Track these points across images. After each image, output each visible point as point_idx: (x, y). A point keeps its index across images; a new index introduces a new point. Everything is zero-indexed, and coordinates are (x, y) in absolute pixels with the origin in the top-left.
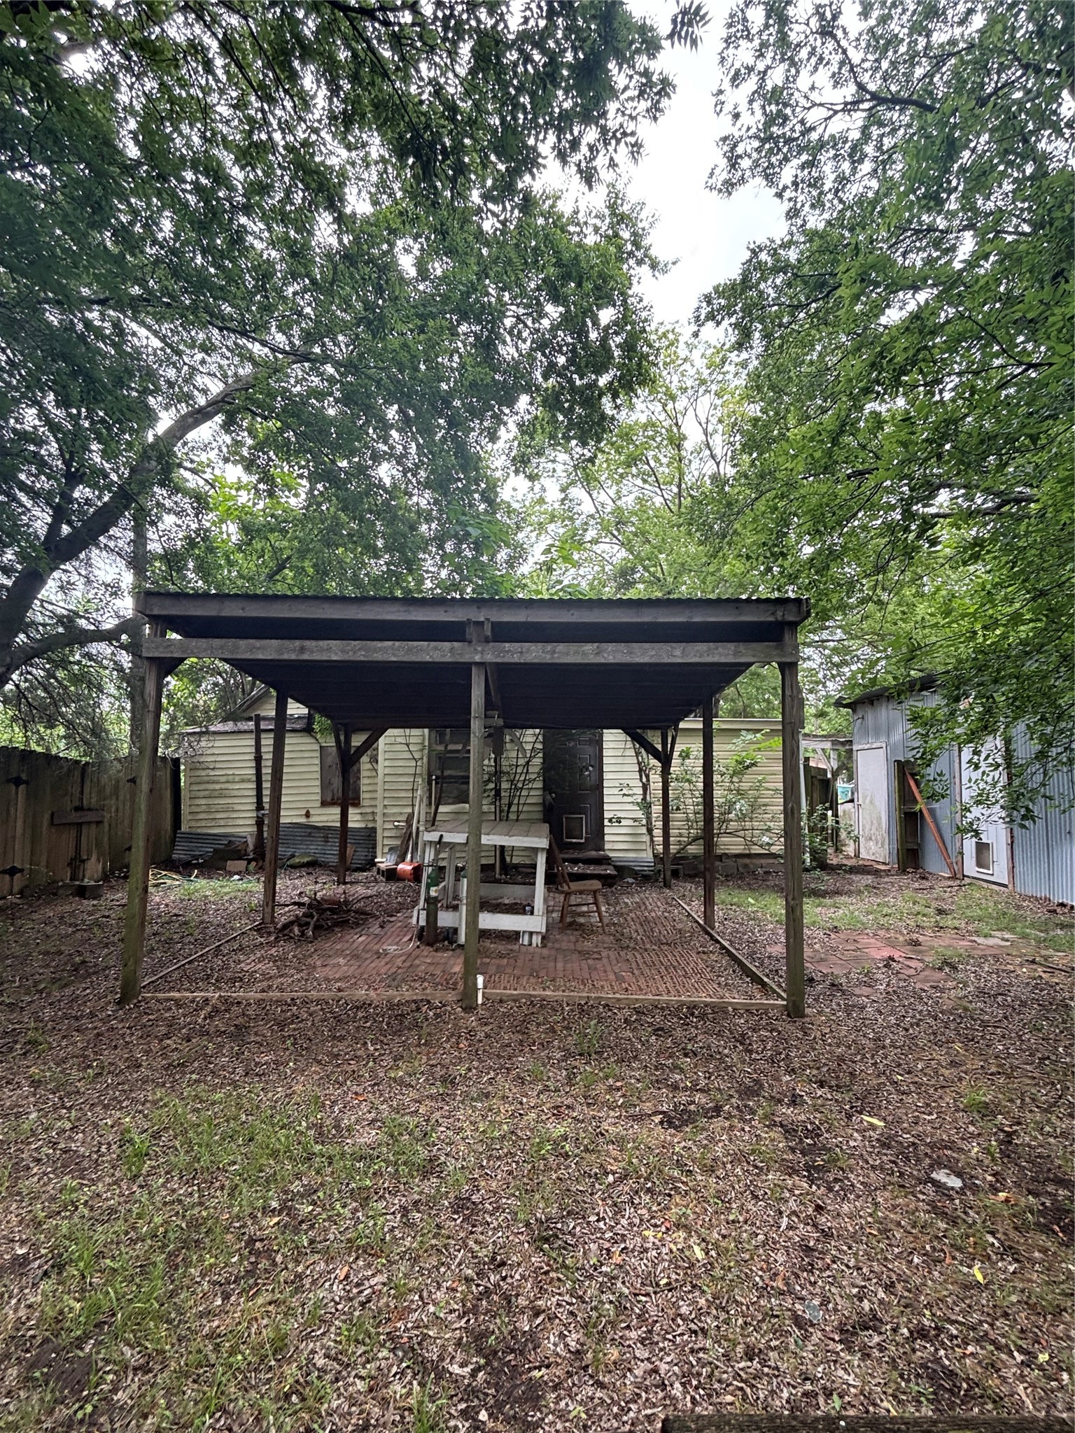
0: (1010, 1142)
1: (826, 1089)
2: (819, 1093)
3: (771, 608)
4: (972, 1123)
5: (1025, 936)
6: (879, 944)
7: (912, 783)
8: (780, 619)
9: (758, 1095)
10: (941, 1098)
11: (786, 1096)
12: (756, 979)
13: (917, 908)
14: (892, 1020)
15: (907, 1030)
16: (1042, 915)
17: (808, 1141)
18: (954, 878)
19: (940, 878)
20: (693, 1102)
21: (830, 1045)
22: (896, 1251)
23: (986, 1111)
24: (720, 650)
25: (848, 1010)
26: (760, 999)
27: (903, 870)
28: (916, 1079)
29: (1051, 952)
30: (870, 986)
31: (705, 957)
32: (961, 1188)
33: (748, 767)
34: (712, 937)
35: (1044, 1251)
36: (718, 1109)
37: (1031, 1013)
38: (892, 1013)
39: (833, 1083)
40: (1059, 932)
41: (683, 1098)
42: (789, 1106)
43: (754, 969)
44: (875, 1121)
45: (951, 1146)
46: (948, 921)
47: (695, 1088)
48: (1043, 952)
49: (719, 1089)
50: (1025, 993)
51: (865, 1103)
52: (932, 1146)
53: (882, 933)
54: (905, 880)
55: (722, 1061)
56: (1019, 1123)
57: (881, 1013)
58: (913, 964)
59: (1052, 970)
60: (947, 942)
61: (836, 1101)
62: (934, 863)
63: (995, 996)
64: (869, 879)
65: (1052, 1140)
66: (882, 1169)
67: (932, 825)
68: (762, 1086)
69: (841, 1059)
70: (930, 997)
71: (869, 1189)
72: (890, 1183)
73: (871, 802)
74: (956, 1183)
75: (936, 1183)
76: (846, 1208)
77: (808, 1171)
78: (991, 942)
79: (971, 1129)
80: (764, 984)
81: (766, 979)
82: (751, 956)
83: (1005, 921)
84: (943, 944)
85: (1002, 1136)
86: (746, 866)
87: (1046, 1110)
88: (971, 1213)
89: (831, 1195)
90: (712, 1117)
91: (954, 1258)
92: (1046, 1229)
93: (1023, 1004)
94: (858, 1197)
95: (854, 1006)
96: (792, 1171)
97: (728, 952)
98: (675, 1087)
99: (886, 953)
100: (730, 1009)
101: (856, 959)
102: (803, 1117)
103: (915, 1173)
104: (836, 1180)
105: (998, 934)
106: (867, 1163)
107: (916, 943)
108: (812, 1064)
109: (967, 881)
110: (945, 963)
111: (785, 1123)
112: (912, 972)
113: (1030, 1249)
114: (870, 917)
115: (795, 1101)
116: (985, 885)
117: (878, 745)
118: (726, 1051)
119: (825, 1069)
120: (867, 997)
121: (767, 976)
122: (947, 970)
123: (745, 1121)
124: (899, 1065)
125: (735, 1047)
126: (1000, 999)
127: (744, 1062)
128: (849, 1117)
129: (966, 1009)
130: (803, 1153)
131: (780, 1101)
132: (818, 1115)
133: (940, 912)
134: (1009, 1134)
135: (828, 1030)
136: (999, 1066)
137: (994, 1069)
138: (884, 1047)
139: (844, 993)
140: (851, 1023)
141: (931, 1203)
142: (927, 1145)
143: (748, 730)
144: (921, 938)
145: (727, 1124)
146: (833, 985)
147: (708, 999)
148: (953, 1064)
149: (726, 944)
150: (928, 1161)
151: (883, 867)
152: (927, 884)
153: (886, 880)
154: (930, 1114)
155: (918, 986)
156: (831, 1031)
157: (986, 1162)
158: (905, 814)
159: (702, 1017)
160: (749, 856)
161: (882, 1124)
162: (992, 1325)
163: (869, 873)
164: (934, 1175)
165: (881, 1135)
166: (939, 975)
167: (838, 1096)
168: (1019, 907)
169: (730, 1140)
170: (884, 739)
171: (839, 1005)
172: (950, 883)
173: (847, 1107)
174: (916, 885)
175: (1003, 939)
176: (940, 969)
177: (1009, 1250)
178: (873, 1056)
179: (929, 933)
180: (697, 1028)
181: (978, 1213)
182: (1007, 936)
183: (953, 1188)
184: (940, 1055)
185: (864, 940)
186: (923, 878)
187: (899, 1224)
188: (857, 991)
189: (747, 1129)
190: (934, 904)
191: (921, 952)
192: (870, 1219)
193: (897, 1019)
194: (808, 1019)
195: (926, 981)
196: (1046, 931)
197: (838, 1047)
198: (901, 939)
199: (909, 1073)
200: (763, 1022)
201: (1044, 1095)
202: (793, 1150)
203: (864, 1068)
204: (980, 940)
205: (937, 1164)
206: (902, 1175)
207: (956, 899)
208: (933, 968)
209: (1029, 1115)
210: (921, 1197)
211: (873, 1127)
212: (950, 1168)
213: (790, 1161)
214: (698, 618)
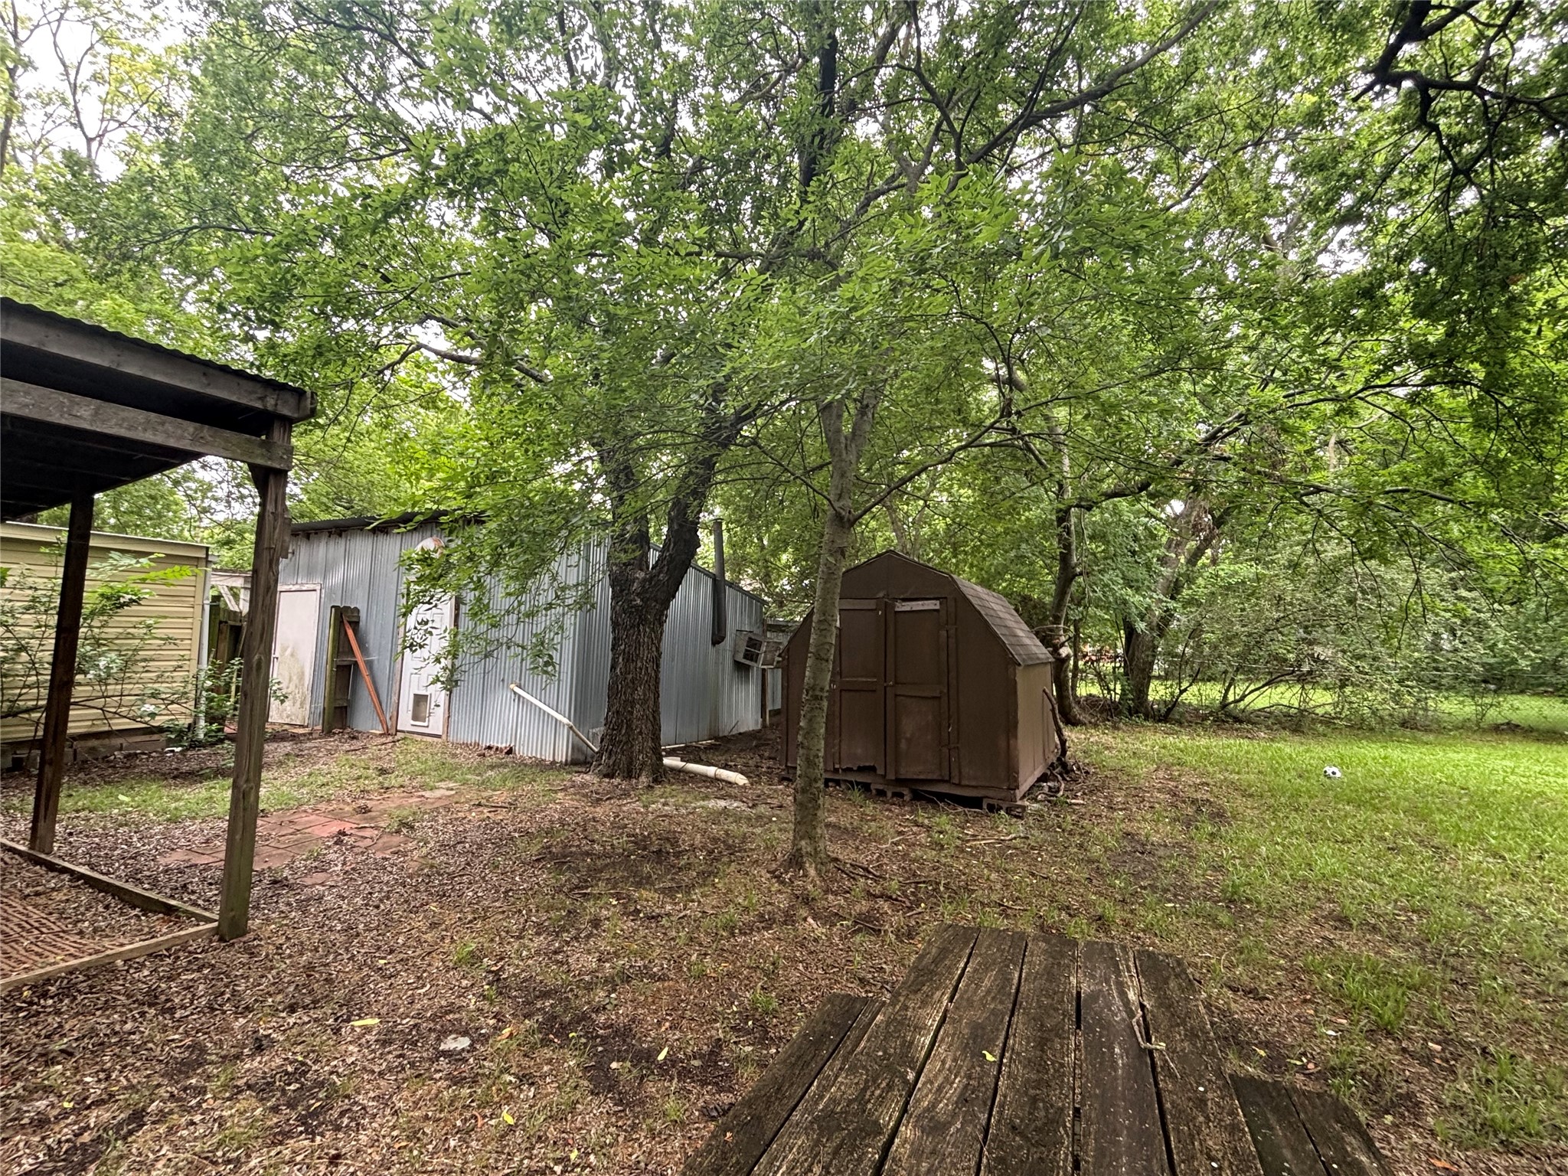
0: (498, 980)
1: (300, 1012)
2: (292, 1021)
3: (260, 391)
4: (464, 977)
5: (465, 783)
6: (323, 820)
7: (350, 632)
8: (270, 408)
9: (200, 1065)
10: (429, 965)
11: (244, 1046)
12: (148, 906)
13: (356, 772)
14: (359, 901)
15: (377, 907)
16: (474, 760)
17: (292, 1087)
18: (386, 734)
19: (370, 736)
20: (87, 1128)
21: (290, 956)
22: (430, 1147)
23: (474, 958)
24: (169, 427)
25: (303, 906)
26: (165, 933)
27: (328, 732)
28: (402, 956)
29: (489, 793)
30: (324, 871)
31: (42, 900)
32: (471, 1045)
33: (122, 606)
34: (51, 867)
35: (549, 1062)
36: (138, 1117)
37: (487, 853)
38: (357, 892)
39: (307, 1001)
40: (490, 773)
41: (65, 1131)
42: (252, 1056)
43: (147, 894)
44: (369, 1021)
45: (451, 1009)
46: (392, 780)
47: (83, 1105)
48: (485, 794)
49: (131, 1087)
50: (476, 836)
51: (352, 1007)
52: (433, 1019)
53: (323, 806)
54: (332, 742)
55: (123, 1043)
56: (502, 959)
57: (343, 898)
58: (367, 833)
59: (495, 808)
60: (398, 802)
61: (316, 1020)
62: (365, 720)
63: (454, 846)
64: (287, 747)
65: (530, 962)
66: (390, 1070)
67: (368, 679)
68: (203, 1050)
69: (310, 968)
70: (393, 865)
71: (383, 1100)
72: (405, 1080)
73: (292, 655)
74: (464, 1042)
75: (447, 1054)
76: (363, 1138)
77: (303, 1124)
78: (438, 793)
79: (464, 983)
80: (169, 910)
81: (173, 902)
82: (134, 877)
83: (444, 770)
84: (393, 805)
85: (491, 977)
86: (93, 749)
87: (519, 937)
88: (486, 1063)
89: (341, 1135)
90: (131, 1133)
91: (485, 1117)
92: (546, 1042)
93: (480, 847)
94: (374, 1116)
95: (308, 900)
96: (281, 1136)
97: (90, 881)
98: (41, 1123)
99: (334, 828)
100: (119, 963)
101: (298, 844)
102: (278, 1061)
103: (425, 1055)
104: (342, 1114)
105: (442, 784)
106: (373, 1072)
107: (365, 810)
108: (272, 989)
109: (400, 735)
110: (403, 824)
111: (253, 1081)
112: (368, 842)
113: (539, 1067)
114: (305, 790)
115: (260, 1046)
116: (419, 738)
117: (311, 587)
118: (128, 1026)
119: (291, 989)
120: (322, 884)
121: (172, 897)
122: (404, 831)
123: (190, 1110)
124: (379, 948)
125: (143, 1014)
126: (459, 847)
127: (164, 1029)
128: (337, 1031)
129: (432, 866)
130: (292, 1106)
131: (238, 1057)
132: (299, 1049)
133: (383, 772)
134: (496, 973)
135: (282, 940)
136: (474, 912)
137: (470, 917)
138: (358, 935)
139: (290, 887)
140: (310, 921)
141: (449, 1077)
142: (428, 1020)
143: (123, 552)
144: (370, 804)
145: (162, 1129)
146: (275, 882)
147: (73, 962)
148: (434, 926)
149: (84, 870)
150: (433, 1035)
151: (301, 731)
152: (357, 744)
153: (308, 745)
154: (424, 986)
155: (379, 856)
156: (288, 939)
157: (486, 1008)
158: (338, 667)
159: (68, 991)
160: (109, 734)
161: (377, 1021)
162: (530, 1158)
163: (283, 739)
164: (443, 1047)
165: (379, 1033)
166: (397, 839)
167: (317, 1014)
168: (454, 756)
169: (176, 1150)
170: (319, 580)
171: (289, 904)
172: (384, 740)
173: (331, 1021)
174: (346, 747)
175: (448, 789)
176: (398, 832)
177: (525, 1079)
178: (347, 949)
179: (375, 796)
180: (58, 1013)
181: (492, 1061)
182: (451, 785)
183: (463, 1050)
184: (419, 922)
185: (303, 819)
186: (354, 738)
187: (426, 1118)
188: (308, 881)
189: (197, 1118)
190: (373, 765)
191: (372, 819)
192: (395, 1133)
193: (364, 899)
194: (251, 935)
195: (384, 849)
196: (480, 774)
197: (302, 954)
198: (347, 808)
199: (392, 952)
200: (183, 962)
201: (513, 924)
202: (275, 1109)
203: (343, 969)
204: (427, 794)
205: (443, 1034)
206: (412, 1065)
207: (393, 756)
208: (391, 833)
209: (508, 947)
210: (437, 1076)
211: (368, 1029)
212: (456, 1032)
213: (277, 1125)
214: (133, 367)
